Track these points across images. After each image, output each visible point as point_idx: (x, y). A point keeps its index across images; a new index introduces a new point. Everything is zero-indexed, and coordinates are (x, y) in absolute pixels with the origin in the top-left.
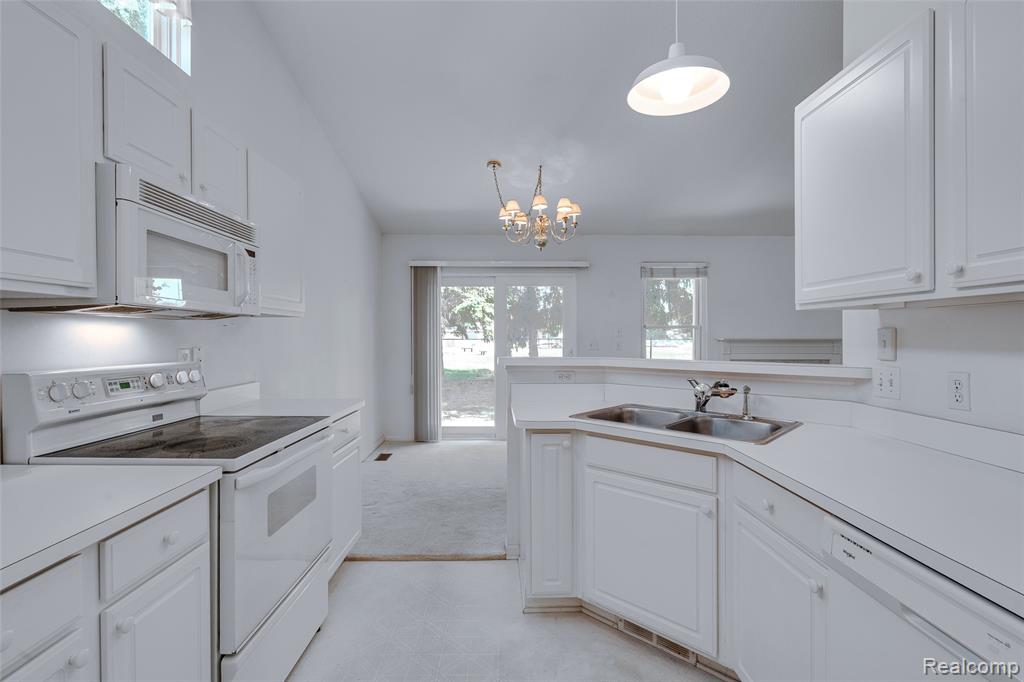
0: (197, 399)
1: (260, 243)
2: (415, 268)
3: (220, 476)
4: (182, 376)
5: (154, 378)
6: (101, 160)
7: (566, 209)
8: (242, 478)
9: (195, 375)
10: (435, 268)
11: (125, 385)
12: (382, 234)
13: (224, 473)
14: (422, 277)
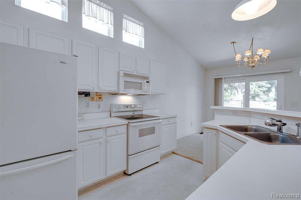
0: (142, 111)
1: (150, 80)
2: (215, 79)
3: (128, 123)
4: (138, 106)
5: (133, 106)
6: (119, 71)
7: (262, 52)
8: (131, 124)
9: (141, 106)
10: (222, 78)
11: (127, 107)
12: (206, 70)
13: (129, 123)
14: (218, 81)
